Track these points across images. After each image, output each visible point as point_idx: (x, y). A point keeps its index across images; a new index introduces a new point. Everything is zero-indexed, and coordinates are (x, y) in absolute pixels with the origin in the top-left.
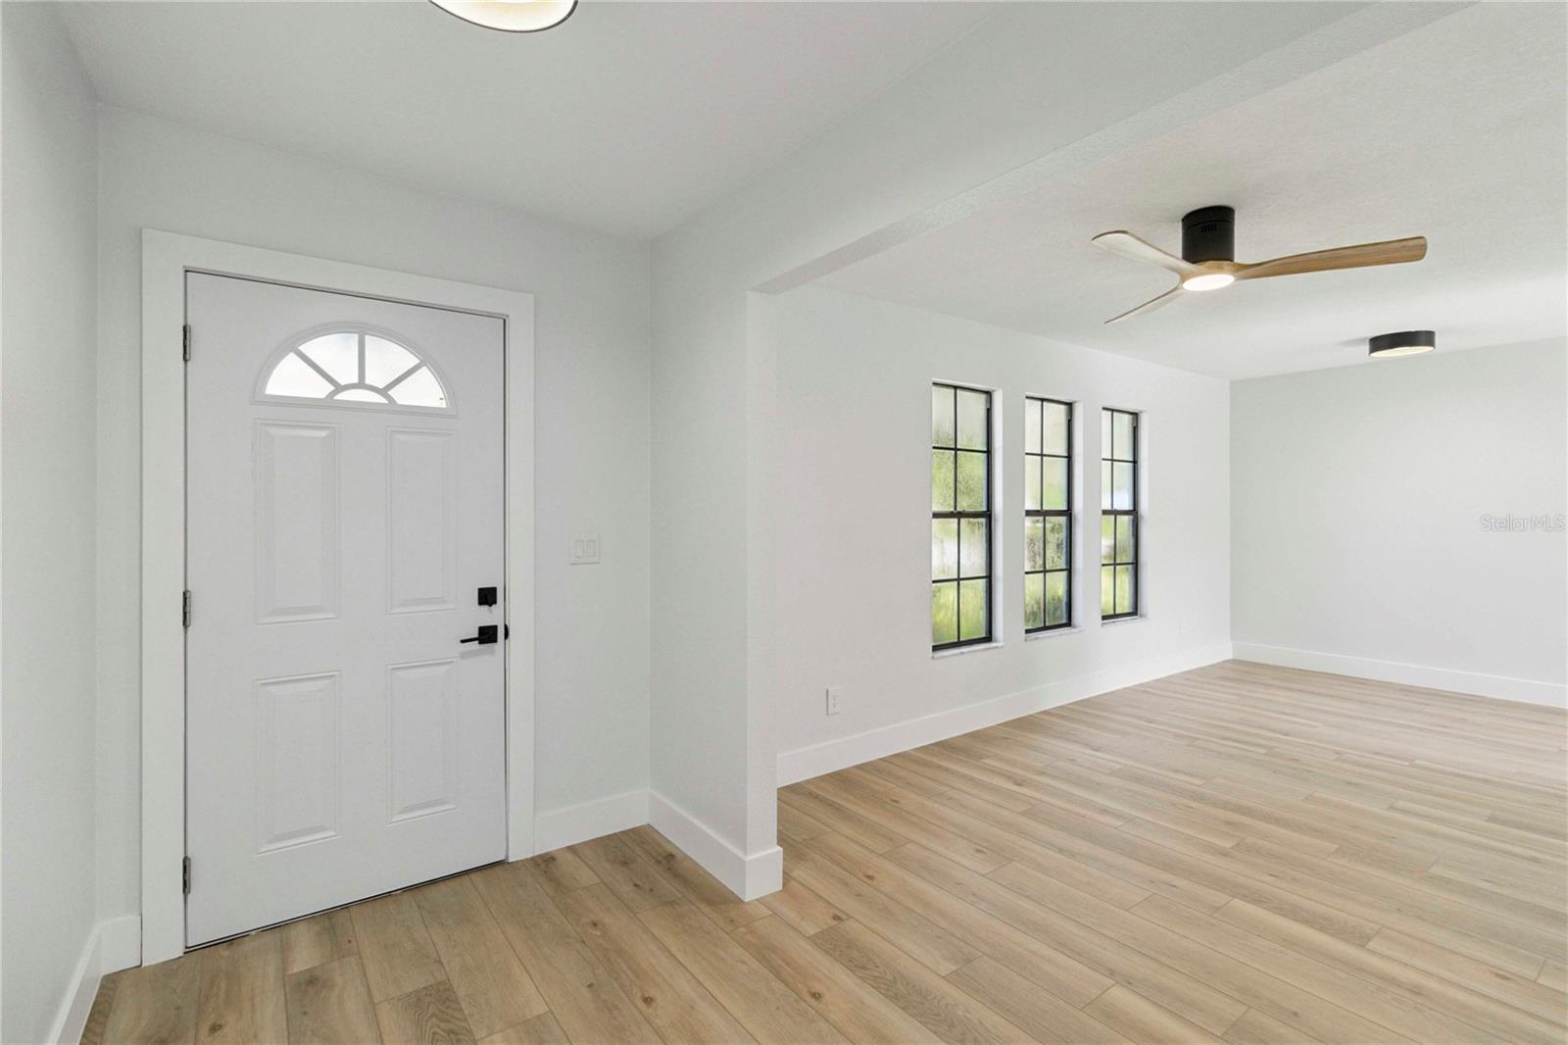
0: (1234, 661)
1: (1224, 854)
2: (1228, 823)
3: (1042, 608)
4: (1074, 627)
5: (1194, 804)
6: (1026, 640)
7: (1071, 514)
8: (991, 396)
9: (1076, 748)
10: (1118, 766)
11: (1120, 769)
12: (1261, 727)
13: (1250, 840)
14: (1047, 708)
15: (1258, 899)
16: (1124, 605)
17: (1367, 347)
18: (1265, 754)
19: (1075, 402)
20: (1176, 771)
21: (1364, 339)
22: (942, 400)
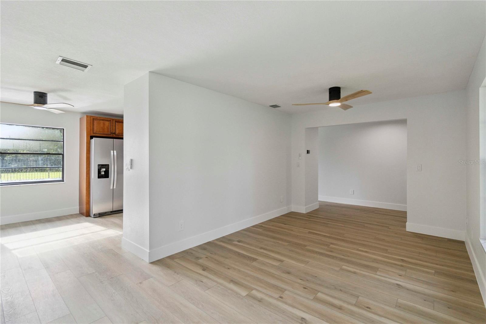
1: (332, 244)
2: (331, 251)
5: (342, 257)
10: (378, 273)
13: (326, 247)
15: (325, 236)
20: (355, 273)
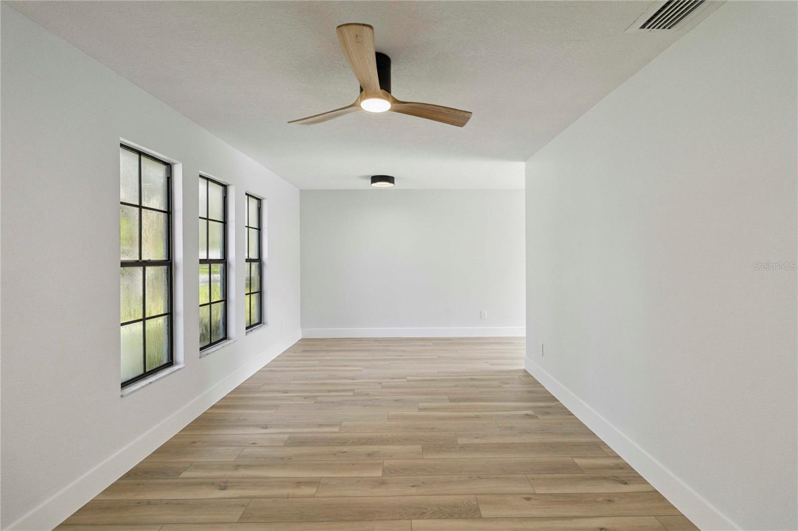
0: (302, 340)
3: (209, 330)
4: (229, 339)
6: (200, 357)
7: (226, 262)
8: (171, 166)
9: (251, 431)
11: (289, 438)
12: (341, 378)
14: (214, 403)
16: (255, 320)
17: (370, 181)
18: (353, 396)
19: (229, 185)
21: (369, 176)
22: (128, 161)
